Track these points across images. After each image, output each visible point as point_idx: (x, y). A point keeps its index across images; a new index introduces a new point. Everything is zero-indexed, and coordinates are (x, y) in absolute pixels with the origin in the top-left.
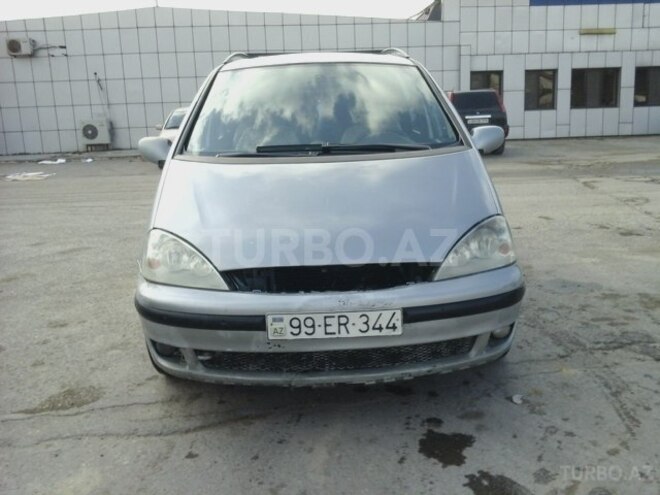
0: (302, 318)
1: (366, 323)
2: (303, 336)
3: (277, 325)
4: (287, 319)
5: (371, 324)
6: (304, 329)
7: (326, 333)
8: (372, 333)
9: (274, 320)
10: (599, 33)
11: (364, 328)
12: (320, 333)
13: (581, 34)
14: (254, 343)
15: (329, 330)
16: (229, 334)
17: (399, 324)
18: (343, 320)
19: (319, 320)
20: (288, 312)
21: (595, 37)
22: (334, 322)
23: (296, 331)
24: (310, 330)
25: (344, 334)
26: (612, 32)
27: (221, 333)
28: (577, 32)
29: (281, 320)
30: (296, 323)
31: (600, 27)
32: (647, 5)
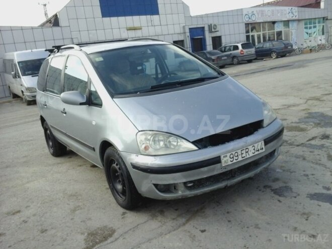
0: (234, 153)
1: (254, 149)
2: (235, 161)
3: (226, 159)
4: (228, 155)
5: (256, 149)
6: (235, 158)
7: (242, 158)
8: (257, 153)
9: (224, 157)
10: (135, 29)
11: (254, 151)
12: (240, 159)
13: (128, 30)
14: (216, 170)
15: (243, 155)
16: (205, 169)
17: (263, 147)
18: (247, 150)
19: (239, 152)
20: (229, 152)
21: (134, 31)
22: (244, 152)
23: (232, 160)
24: (237, 158)
25: (248, 156)
26: (140, 29)
27: (202, 169)
28: (125, 29)
29: (226, 156)
30: (232, 156)
31: (135, 26)
32: (152, 16)
